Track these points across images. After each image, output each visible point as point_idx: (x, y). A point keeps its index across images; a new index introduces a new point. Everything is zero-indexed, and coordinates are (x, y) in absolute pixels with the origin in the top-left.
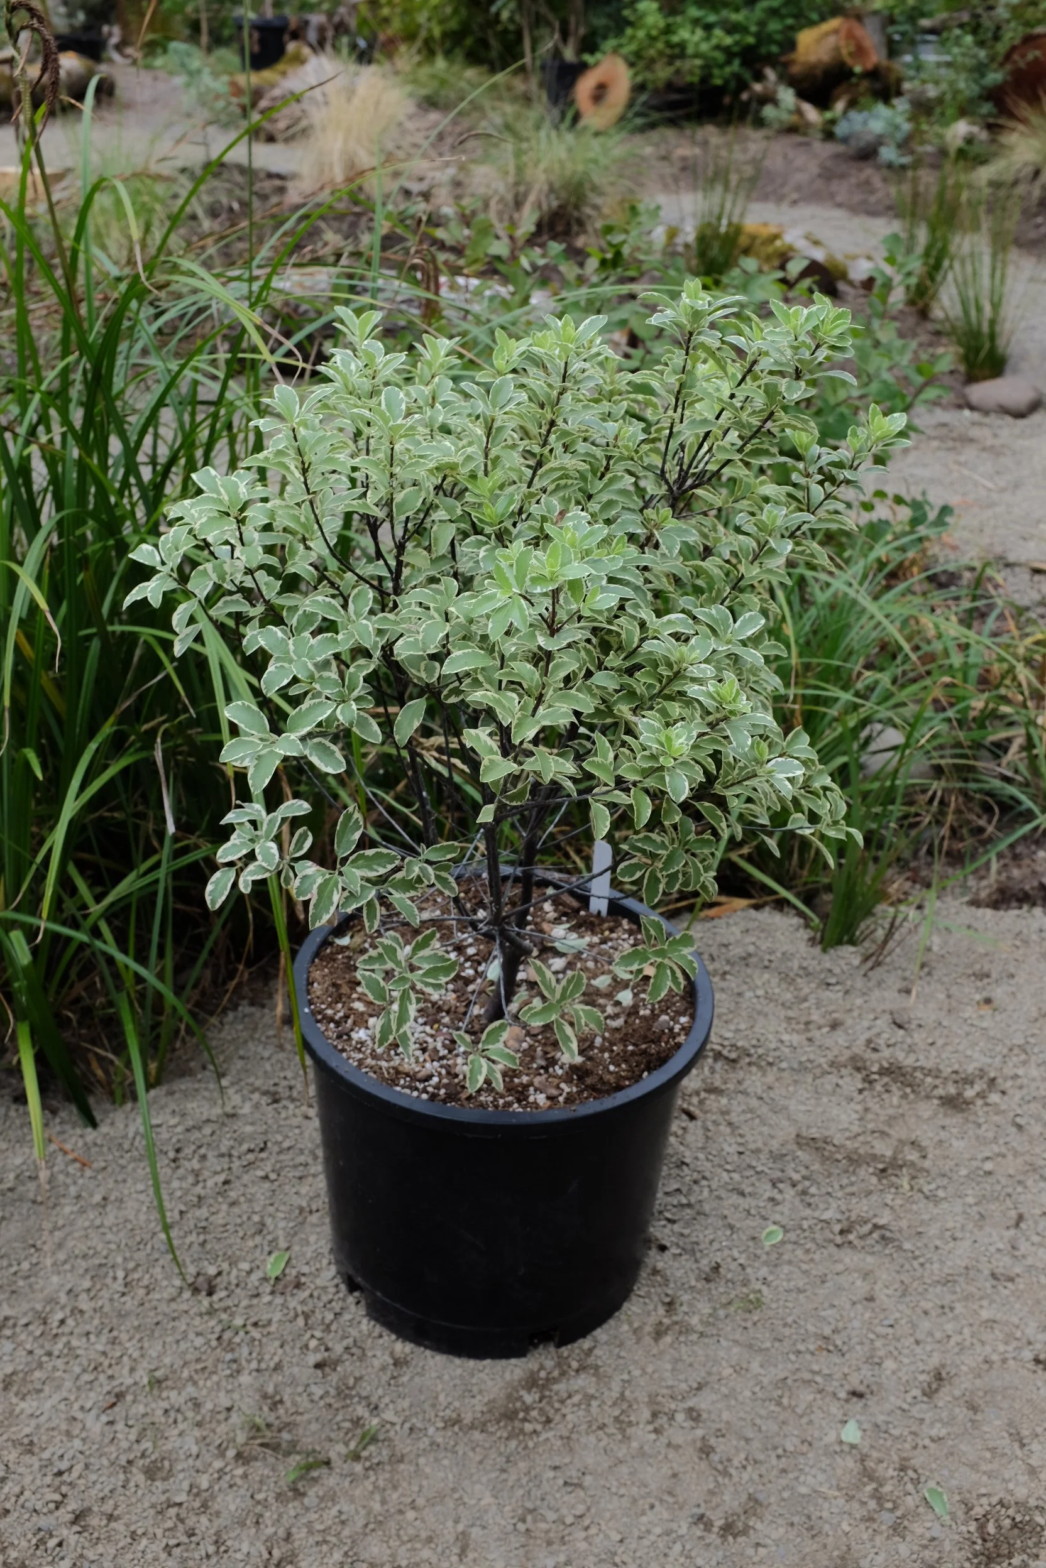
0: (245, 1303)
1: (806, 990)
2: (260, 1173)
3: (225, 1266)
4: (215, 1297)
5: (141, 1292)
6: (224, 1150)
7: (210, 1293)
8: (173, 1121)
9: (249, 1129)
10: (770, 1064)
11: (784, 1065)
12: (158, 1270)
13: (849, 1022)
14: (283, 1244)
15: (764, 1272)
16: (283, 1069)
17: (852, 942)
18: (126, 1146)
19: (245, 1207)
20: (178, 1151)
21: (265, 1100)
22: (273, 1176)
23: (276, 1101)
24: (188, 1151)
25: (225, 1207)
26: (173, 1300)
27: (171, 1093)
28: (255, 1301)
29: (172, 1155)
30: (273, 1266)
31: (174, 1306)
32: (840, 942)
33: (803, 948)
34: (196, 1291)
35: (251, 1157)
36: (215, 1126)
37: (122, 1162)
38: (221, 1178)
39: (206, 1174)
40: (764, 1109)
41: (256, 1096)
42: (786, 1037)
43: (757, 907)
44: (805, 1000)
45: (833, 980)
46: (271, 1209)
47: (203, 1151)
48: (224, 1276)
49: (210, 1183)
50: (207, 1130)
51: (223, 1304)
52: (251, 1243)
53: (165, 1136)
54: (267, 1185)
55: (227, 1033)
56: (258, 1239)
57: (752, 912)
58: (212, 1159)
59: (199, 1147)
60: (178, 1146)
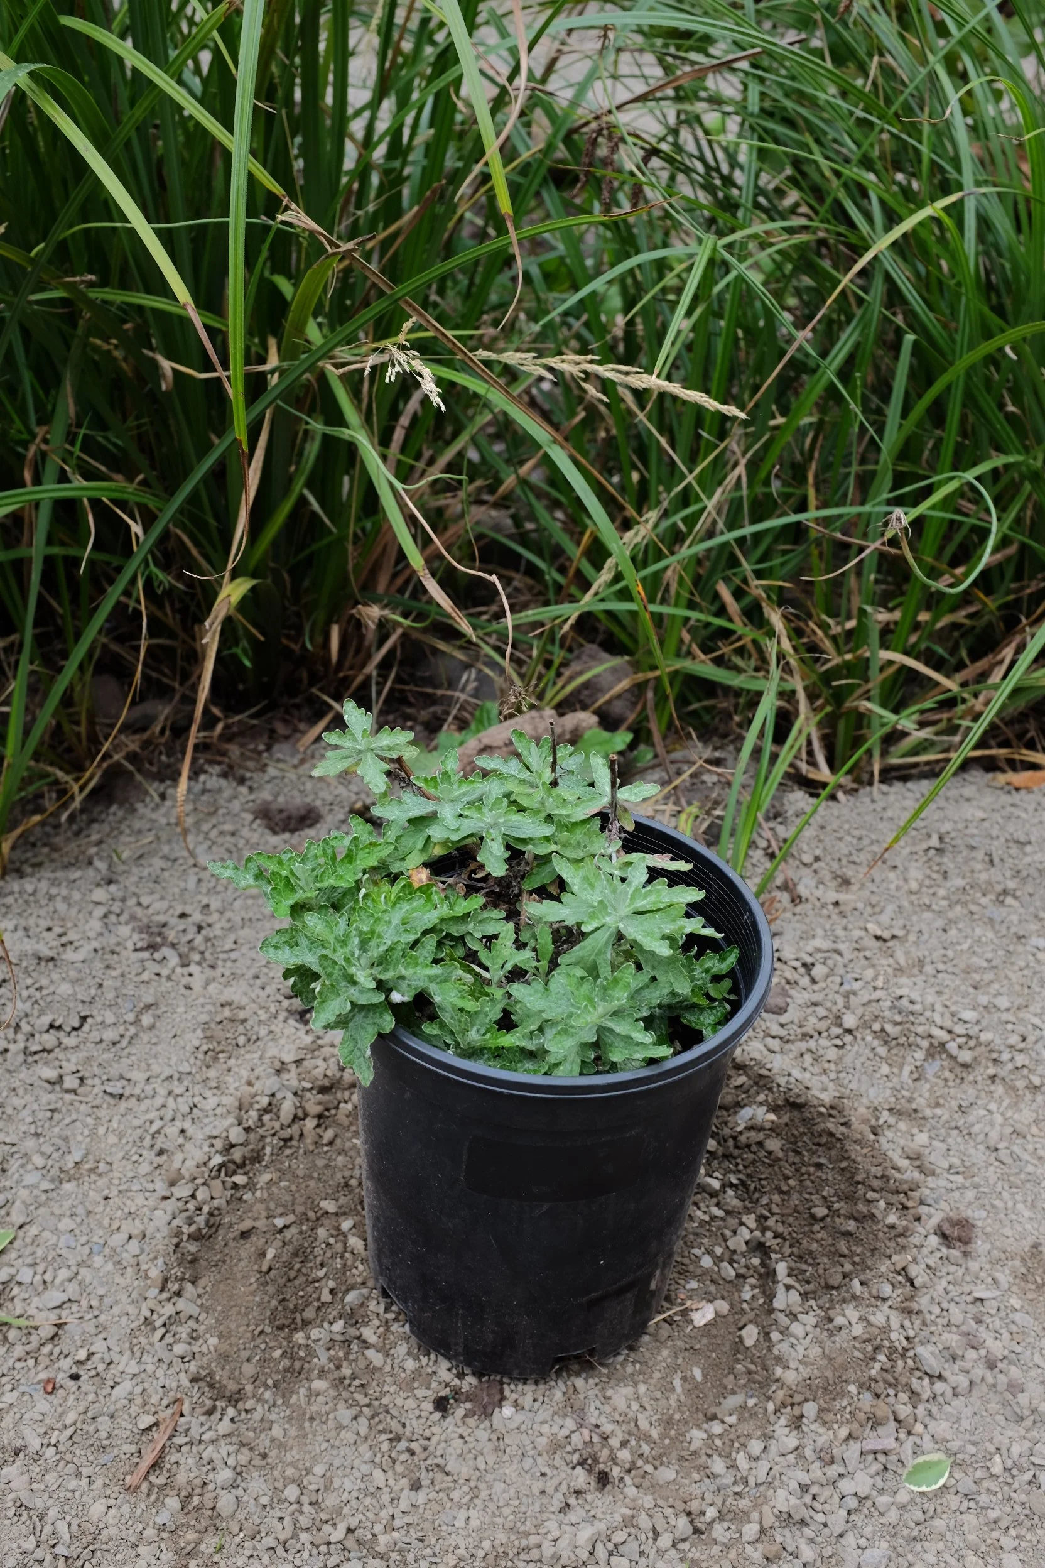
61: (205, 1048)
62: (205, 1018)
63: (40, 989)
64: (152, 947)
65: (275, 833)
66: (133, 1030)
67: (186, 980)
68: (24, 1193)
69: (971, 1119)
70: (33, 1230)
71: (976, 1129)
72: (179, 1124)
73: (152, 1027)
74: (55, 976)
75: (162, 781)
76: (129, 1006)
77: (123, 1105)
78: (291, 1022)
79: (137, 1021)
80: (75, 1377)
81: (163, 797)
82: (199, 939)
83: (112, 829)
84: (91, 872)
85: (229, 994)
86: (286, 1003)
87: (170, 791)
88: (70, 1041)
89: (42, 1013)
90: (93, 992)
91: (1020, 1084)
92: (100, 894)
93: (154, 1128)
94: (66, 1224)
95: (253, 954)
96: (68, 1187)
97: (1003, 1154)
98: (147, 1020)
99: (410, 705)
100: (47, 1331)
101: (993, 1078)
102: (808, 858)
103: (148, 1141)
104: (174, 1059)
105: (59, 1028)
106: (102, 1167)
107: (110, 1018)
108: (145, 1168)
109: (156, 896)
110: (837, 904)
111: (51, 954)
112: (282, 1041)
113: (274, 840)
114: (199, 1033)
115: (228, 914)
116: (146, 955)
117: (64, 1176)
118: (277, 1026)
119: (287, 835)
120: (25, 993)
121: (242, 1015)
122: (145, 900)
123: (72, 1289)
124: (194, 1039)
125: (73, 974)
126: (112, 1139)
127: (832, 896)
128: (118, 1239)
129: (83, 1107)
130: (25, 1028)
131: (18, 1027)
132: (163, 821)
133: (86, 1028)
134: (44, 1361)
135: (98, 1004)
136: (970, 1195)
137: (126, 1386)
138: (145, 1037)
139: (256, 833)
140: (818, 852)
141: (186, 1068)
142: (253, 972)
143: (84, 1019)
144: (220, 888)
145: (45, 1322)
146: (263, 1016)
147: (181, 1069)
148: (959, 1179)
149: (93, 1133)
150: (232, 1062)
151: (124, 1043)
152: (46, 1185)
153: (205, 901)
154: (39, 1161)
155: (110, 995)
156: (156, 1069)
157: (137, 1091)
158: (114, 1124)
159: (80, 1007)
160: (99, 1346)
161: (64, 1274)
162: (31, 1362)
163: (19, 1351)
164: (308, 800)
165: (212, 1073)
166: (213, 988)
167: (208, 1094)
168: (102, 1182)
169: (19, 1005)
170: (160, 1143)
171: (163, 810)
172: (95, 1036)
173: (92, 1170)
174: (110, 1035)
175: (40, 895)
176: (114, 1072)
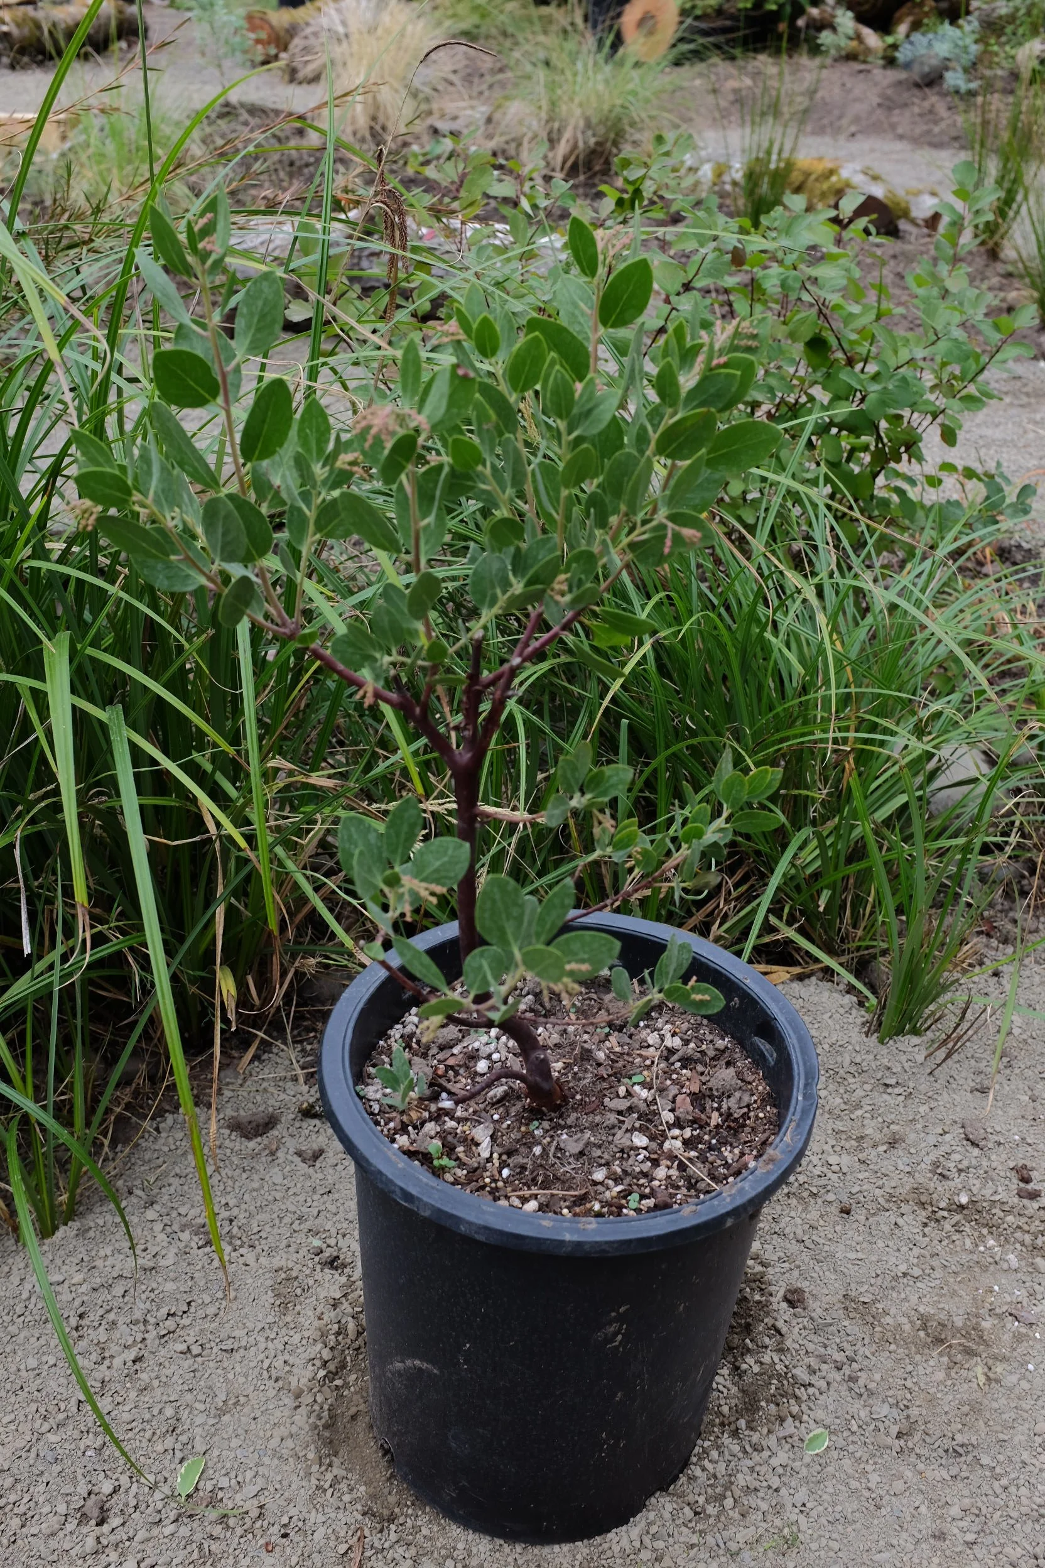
0: (142, 1535)
1: (860, 1093)
2: (183, 1347)
3: (124, 1480)
4: (106, 1528)
5: (16, 1522)
6: (138, 1315)
7: (100, 1523)
8: (78, 1278)
9: (170, 1286)
10: (814, 1195)
11: (831, 1197)
12: (42, 1488)
13: (912, 1136)
14: (200, 1447)
15: (801, 1496)
16: (225, 1192)
17: (915, 1032)
18: (19, 1309)
19: (158, 1392)
20: (81, 1316)
21: (197, 1240)
22: (196, 1350)
23: (209, 1243)
24: (94, 1316)
25: (133, 1395)
26: (53, 1534)
27: (82, 1233)
28: (155, 1531)
29: (73, 1321)
30: (184, 1480)
31: (53, 1543)
32: (900, 1032)
33: (856, 1035)
34: (84, 1519)
35: (170, 1324)
36: (130, 1283)
37: (13, 1329)
38: (132, 1354)
39: (114, 1349)
40: (806, 1256)
41: (185, 1236)
42: (833, 1159)
43: (800, 978)
44: (858, 1106)
45: (892, 1081)
46: (189, 1397)
47: (111, 1316)
48: (122, 1494)
49: (117, 1362)
50: (118, 1290)
51: (113, 1538)
52: (160, 1448)
53: (66, 1297)
54: (187, 1363)
55: (164, 1143)
56: (169, 1442)
57: (796, 986)
58: (122, 1328)
59: (108, 1312)
60: (82, 1310)
61: (277, 1303)
62: (269, 1282)
63: (152, 1290)
65: (249, 1139)
66: (224, 1303)
67: (241, 1260)
68: (198, 1430)
69: (782, 1225)
70: (216, 1452)
71: (787, 1231)
72: (281, 1359)
73: (236, 1298)
74: (160, 1279)
76: (216, 1287)
77: (237, 1356)
78: (327, 1270)
79: (225, 1296)
80: (285, 1536)
81: (157, 1130)
82: (235, 1230)
83: (125, 1164)
84: (134, 1200)
85: (277, 1262)
86: (317, 1259)
87: (162, 1126)
88: (185, 1321)
89: (159, 1307)
90: (190, 1283)
91: (805, 1194)
92: (151, 1214)
93: (266, 1365)
94: (235, 1443)
95: (276, 1231)
96: (226, 1418)
97: (808, 1243)
99: (307, 1019)
100: (254, 1513)
101: (788, 1195)
103: (265, 1375)
104: (260, 1317)
105: (173, 1315)
106: (242, 1400)
107: (206, 1298)
108: (272, 1393)
109: (188, 1206)
111: (151, 1264)
112: (327, 1285)
113: (252, 1144)
114: (270, 1293)
115: (243, 1206)
116: (208, 1249)
117: (221, 1412)
118: (318, 1275)
119: (259, 1139)
120: (144, 1296)
121: (294, 1274)
122: (183, 1211)
123: (261, 1483)
124: (269, 1298)
125: (172, 1275)
126: (242, 1380)
128: (274, 1443)
129: (212, 1364)
130: (152, 1320)
131: (145, 1321)
132: (166, 1149)
133: (192, 1310)
134: (259, 1533)
135: (196, 1291)
136: (796, 1273)
137: (320, 1532)
138: (234, 1306)
139: (237, 1143)
141: (270, 1319)
142: (285, 1243)
143: (189, 1304)
144: (229, 1189)
145: (252, 1506)
146: (308, 1272)
147: (268, 1321)
148: (786, 1265)
149: (226, 1380)
150: (298, 1308)
151: (222, 1313)
152: (212, 1421)
153: (223, 1202)
154: (201, 1407)
155: (202, 1283)
156: (250, 1325)
157: (243, 1343)
158: (238, 1369)
159: (184, 1296)
160: (293, 1512)
161: (249, 1474)
162: (250, 1536)
163: (239, 1531)
164: (261, 1109)
165: (288, 1319)
166: (263, 1260)
167: (292, 1333)
168: (246, 1410)
169: (142, 1306)
170: (274, 1375)
171: (161, 1141)
172: (201, 1313)
173: (236, 1404)
174: (211, 1310)
175: (109, 1224)
176: (223, 1335)
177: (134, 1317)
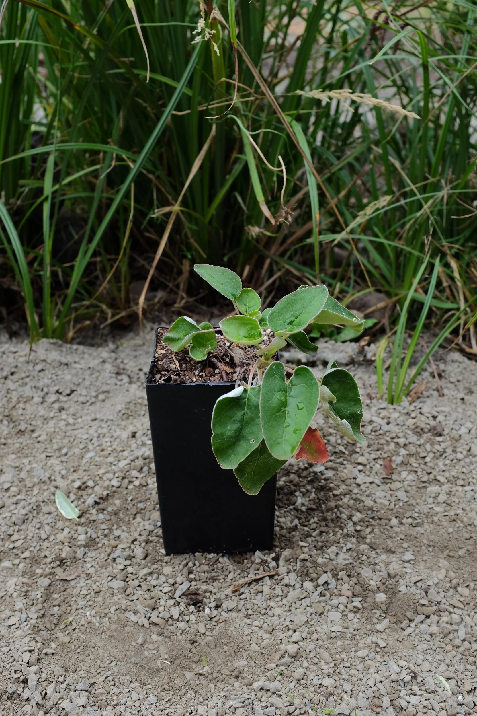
6: (40, 384)
9: (68, 377)
20: (12, 374)
47: (27, 380)
58: (27, 388)
59: (28, 377)
60: (13, 370)
61: (123, 412)
63: (57, 376)
64: (118, 374)
66: (93, 400)
73: (104, 401)
74: (66, 372)
75: (154, 323)
76: (95, 389)
79: (96, 397)
84: (106, 349)
89: (55, 385)
90: (80, 380)
98: (101, 397)
102: (452, 380)
105: (61, 393)
107: (84, 392)
110: (462, 399)
111: (67, 362)
114: (123, 406)
116: (114, 376)
120: (50, 376)
124: (120, 407)
125: (74, 372)
127: (461, 395)
130: (45, 390)
131: (42, 390)
133: (72, 395)
135: (82, 386)
138: (98, 404)
140: (459, 378)
141: (111, 417)
143: (72, 391)
147: (109, 418)
151: (88, 404)
155: (88, 384)
159: (72, 385)
165: (123, 423)
169: (46, 381)
172: (76, 399)
174: (82, 399)
177: (38, 385)
